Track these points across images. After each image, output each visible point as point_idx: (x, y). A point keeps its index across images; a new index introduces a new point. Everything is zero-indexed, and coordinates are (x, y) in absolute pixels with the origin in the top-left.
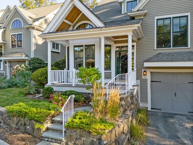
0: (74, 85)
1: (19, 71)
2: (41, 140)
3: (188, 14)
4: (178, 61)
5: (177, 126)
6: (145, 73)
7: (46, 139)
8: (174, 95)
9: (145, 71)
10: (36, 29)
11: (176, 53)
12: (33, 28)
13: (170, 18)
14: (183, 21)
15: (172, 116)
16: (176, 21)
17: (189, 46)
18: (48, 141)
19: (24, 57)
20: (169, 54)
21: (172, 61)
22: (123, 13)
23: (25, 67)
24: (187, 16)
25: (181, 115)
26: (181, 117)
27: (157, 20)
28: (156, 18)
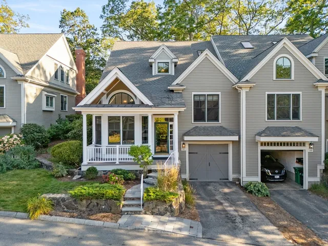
0: (117, 163)
1: (13, 146)
2: (122, 215)
3: (219, 93)
4: (212, 135)
5: (214, 191)
6: (184, 145)
7: (126, 213)
8: (208, 165)
9: (184, 144)
10: (30, 82)
11: (210, 127)
12: (26, 81)
13: (205, 95)
14: (215, 98)
15: (208, 184)
16: (210, 98)
17: (220, 122)
18: (128, 214)
19: (11, 123)
20: (204, 128)
21: (208, 135)
22: (153, 74)
23: (19, 139)
24: (218, 95)
25: (215, 182)
26: (215, 184)
27: (194, 95)
28: (193, 93)
